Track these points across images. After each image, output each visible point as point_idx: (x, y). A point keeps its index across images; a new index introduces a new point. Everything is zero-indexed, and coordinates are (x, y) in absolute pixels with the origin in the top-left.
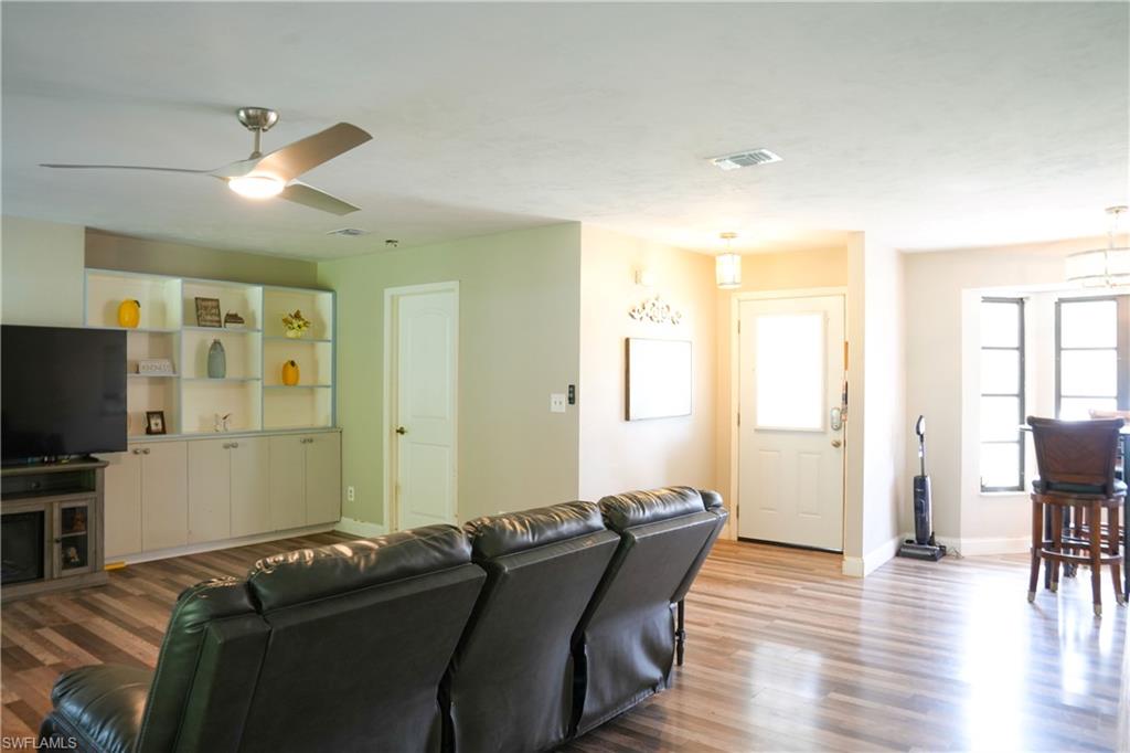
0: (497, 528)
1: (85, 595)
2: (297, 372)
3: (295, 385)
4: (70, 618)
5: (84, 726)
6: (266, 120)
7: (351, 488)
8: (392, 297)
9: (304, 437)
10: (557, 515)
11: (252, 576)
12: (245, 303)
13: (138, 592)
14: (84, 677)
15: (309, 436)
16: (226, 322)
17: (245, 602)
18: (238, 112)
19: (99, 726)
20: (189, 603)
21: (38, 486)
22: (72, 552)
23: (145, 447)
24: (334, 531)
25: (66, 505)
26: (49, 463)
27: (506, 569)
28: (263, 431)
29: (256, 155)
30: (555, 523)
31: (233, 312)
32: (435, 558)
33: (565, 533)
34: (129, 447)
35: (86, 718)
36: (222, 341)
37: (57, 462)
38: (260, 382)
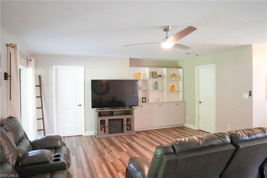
0: (238, 135)
1: (131, 137)
2: (174, 88)
3: (174, 91)
4: (129, 142)
5: (135, 171)
6: (169, 29)
7: (187, 116)
8: (197, 69)
9: (176, 103)
10: (255, 131)
11: (173, 144)
12: (162, 72)
13: (141, 137)
14: (134, 160)
15: (178, 103)
16: (158, 77)
17: (172, 150)
18: (162, 28)
19: (138, 172)
20: (159, 149)
21: (122, 113)
22: (128, 127)
23: (142, 105)
24: (183, 126)
25: (127, 117)
26: (124, 108)
27: (241, 147)
28: (167, 102)
29: (167, 38)
30: (255, 134)
31: (160, 75)
32: (220, 142)
33: (259, 137)
34: (139, 105)
35: (135, 169)
36: (158, 81)
37: (125, 108)
38: (166, 91)
